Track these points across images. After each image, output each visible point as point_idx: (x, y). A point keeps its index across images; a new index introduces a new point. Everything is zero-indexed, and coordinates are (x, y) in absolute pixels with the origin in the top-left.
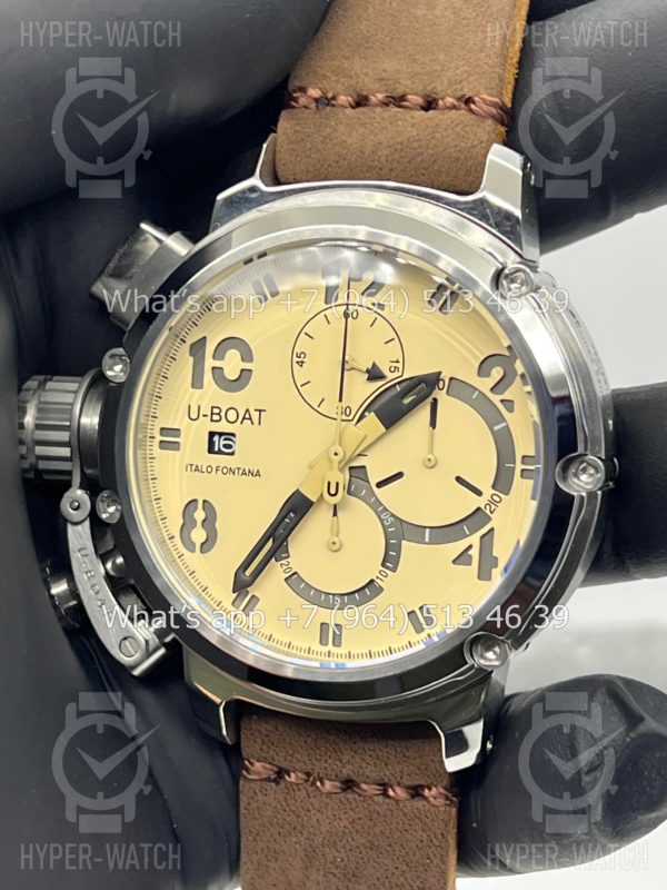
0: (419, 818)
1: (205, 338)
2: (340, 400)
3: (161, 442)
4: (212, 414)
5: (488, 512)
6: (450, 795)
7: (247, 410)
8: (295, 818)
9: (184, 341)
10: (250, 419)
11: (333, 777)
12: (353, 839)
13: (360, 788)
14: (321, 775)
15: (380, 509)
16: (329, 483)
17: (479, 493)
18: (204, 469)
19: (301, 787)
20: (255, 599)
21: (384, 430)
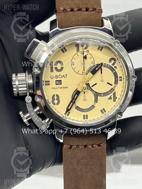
0: (100, 150)
2: (84, 71)
3: (46, 84)
4: (56, 77)
5: (114, 89)
7: (63, 75)
8: (75, 155)
10: (64, 77)
11: (83, 145)
12: (87, 157)
13: (87, 146)
14: (80, 145)
15: (93, 91)
16: (84, 87)
17: (112, 85)
19: (76, 149)
20: (69, 112)
21: (93, 75)
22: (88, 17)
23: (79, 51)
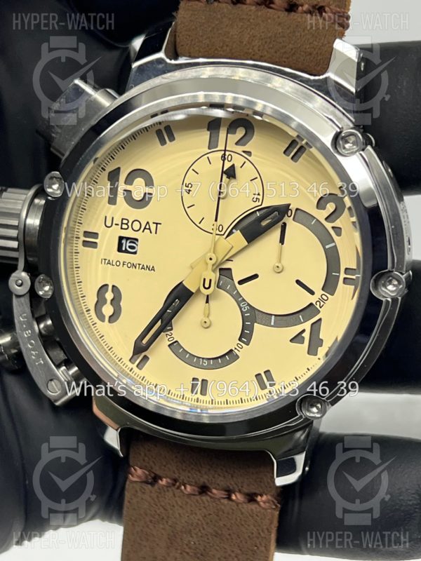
0: (252, 517)
1: (119, 168)
2: (216, 220)
3: (84, 241)
4: (122, 223)
5: (318, 307)
6: (276, 502)
7: (148, 223)
8: (163, 511)
9: (104, 170)
10: (149, 229)
11: (193, 484)
12: (204, 529)
13: (211, 492)
14: (185, 482)
15: (240, 299)
16: (204, 280)
17: (312, 293)
18: (114, 264)
19: (170, 489)
20: (146, 358)
21: (246, 243)
22: (288, 31)
23: (217, 147)
